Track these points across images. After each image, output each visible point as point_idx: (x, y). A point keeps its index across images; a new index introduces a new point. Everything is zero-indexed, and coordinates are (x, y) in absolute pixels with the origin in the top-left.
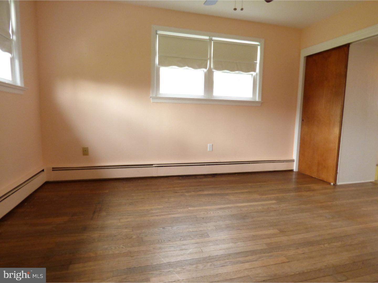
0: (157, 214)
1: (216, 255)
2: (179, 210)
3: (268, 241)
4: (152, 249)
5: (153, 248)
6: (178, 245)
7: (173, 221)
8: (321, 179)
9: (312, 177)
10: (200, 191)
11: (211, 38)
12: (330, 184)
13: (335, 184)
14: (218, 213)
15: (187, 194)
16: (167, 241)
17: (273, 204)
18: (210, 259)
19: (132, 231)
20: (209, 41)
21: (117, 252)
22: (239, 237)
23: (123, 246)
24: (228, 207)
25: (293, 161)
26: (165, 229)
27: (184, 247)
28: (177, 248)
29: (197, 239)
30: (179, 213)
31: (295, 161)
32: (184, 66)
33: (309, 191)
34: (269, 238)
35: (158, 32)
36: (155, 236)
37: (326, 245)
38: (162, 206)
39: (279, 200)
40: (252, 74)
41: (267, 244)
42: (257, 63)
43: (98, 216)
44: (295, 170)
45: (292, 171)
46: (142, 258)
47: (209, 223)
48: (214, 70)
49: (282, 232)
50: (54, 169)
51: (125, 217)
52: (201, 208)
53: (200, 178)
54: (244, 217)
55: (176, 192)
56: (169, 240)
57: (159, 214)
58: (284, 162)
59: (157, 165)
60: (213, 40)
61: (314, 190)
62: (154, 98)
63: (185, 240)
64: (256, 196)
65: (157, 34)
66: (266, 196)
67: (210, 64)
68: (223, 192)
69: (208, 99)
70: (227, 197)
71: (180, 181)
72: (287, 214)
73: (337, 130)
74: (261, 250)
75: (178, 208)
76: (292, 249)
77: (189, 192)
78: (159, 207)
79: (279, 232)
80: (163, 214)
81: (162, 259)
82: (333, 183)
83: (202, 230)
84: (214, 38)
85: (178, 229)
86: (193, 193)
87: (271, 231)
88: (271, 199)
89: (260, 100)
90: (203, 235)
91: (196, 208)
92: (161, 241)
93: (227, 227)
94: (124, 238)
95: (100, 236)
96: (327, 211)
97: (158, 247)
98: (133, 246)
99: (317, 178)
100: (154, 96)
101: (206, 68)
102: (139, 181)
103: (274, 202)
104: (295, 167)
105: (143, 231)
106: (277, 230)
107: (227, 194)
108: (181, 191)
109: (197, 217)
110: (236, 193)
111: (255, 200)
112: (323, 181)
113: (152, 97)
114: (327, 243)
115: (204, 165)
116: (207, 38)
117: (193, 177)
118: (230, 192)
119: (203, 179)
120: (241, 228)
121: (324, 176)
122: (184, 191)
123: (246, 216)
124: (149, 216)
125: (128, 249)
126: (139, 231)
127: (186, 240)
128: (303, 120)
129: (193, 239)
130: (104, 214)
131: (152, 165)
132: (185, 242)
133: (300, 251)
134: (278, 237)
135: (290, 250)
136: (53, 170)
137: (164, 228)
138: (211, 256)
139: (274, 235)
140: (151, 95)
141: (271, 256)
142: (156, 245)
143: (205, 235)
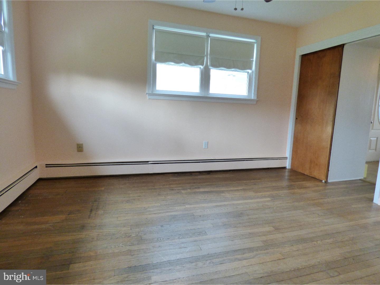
0: (155, 212)
1: (214, 252)
2: (176, 208)
3: (264, 238)
4: (151, 247)
5: (153, 247)
6: (177, 243)
7: (171, 219)
8: (313, 176)
9: (304, 174)
10: (196, 188)
11: (208, 34)
12: (321, 181)
13: (326, 182)
14: (215, 210)
15: (183, 192)
16: (166, 239)
17: (268, 201)
18: (209, 257)
19: (131, 229)
20: (206, 37)
21: (117, 251)
22: (235, 235)
23: (122, 244)
24: (224, 205)
25: (286, 158)
26: (164, 227)
27: (183, 245)
28: (176, 246)
29: (195, 237)
30: (177, 211)
31: (288, 158)
32: (181, 62)
33: (301, 188)
34: (265, 235)
35: (155, 27)
36: (154, 234)
37: (319, 242)
38: (159, 204)
39: (274, 198)
40: (248, 72)
41: (263, 241)
42: (253, 61)
43: (95, 214)
44: (287, 168)
45: (285, 168)
46: (143, 256)
47: (206, 220)
48: (211, 67)
49: (277, 229)
50: (48, 166)
51: (122, 215)
52: (198, 206)
53: (196, 175)
54: (240, 215)
55: (173, 190)
56: (168, 239)
57: (156, 212)
58: (277, 159)
59: (153, 162)
60: (209, 37)
61: (306, 188)
62: (150, 95)
63: (183, 238)
64: (251, 194)
65: (153, 29)
66: (261, 194)
67: (207, 60)
68: (218, 189)
69: (204, 97)
70: (223, 194)
71: (176, 179)
72: (281, 212)
73: (329, 129)
74: (258, 247)
75: (175, 205)
76: (287, 246)
77: (185, 189)
78: (156, 205)
79: (273, 229)
80: (160, 211)
81: (162, 258)
82: (325, 180)
83: (200, 228)
84: (211, 35)
85: (176, 227)
86: (189, 190)
87: (267, 229)
88: (265, 197)
89: (256, 98)
90: (201, 233)
91: (192, 206)
92: (160, 239)
93: (224, 225)
94: (123, 237)
95: (98, 235)
96: (319, 208)
97: (158, 245)
98: (132, 245)
99: (309, 175)
100: (150, 92)
101: (203, 65)
102: (135, 178)
103: (269, 199)
104: (288, 164)
105: (142, 229)
106: (272, 228)
107: (223, 192)
108: (178, 189)
109: (195, 215)
110: (232, 190)
111: (251, 198)
112: (314, 179)
113: (148, 94)
114: (319, 240)
115: (200, 162)
116: (204, 34)
117: (189, 174)
118: (225, 189)
119: (198, 176)
120: (238, 226)
121: (315, 174)
122: (179, 188)
123: (242, 214)
124: (147, 214)
125: (128, 248)
126: (137, 230)
127: (185, 238)
128: (297, 119)
129: (191, 237)
130: (101, 212)
131: (148, 162)
132: (184, 240)
133: (295, 248)
134: (273, 234)
135: (285, 247)
136: (46, 167)
137: (162, 226)
138: (209, 254)
139: (270, 233)
140: (147, 92)
141: (268, 253)
142: (155, 243)
143: (203, 232)
